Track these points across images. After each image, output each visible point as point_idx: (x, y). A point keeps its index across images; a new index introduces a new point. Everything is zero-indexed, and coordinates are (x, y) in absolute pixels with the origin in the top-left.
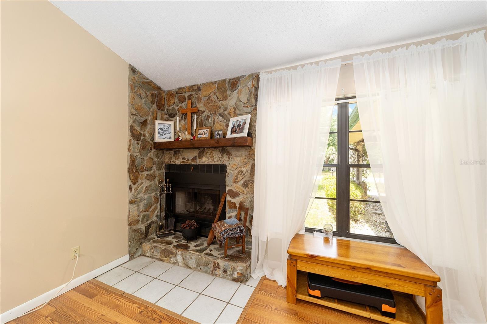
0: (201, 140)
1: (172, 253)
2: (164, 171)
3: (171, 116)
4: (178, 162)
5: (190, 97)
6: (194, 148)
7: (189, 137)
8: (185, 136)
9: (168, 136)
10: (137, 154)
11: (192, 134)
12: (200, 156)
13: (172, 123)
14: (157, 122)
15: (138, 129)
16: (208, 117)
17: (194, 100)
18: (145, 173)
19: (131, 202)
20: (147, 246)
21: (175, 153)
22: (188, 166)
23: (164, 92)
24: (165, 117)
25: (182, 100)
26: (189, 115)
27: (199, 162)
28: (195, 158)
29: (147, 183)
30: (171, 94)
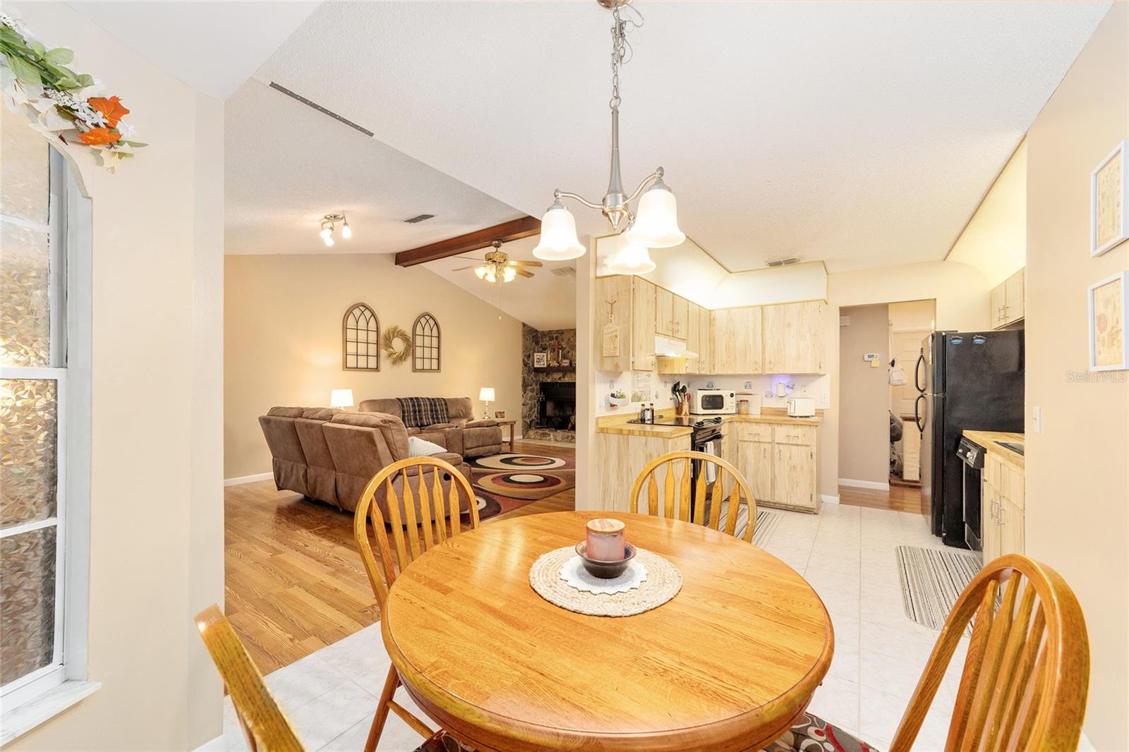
0: (564, 367)
1: (547, 434)
2: (538, 386)
3: (544, 349)
4: (549, 381)
5: (557, 338)
6: (560, 371)
7: (556, 364)
8: (555, 364)
9: (542, 363)
10: (526, 375)
11: (559, 363)
12: (564, 377)
13: (545, 354)
14: (535, 354)
15: (526, 360)
16: (569, 352)
17: (560, 340)
18: (530, 387)
19: (523, 405)
20: (531, 433)
21: (547, 374)
22: (557, 383)
23: (539, 332)
24: (540, 349)
25: (552, 339)
26: (556, 350)
27: (563, 380)
28: (560, 378)
29: (530, 394)
30: (544, 334)
